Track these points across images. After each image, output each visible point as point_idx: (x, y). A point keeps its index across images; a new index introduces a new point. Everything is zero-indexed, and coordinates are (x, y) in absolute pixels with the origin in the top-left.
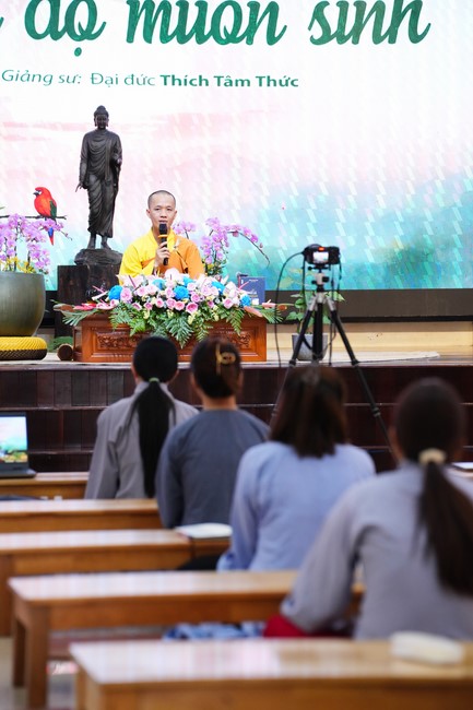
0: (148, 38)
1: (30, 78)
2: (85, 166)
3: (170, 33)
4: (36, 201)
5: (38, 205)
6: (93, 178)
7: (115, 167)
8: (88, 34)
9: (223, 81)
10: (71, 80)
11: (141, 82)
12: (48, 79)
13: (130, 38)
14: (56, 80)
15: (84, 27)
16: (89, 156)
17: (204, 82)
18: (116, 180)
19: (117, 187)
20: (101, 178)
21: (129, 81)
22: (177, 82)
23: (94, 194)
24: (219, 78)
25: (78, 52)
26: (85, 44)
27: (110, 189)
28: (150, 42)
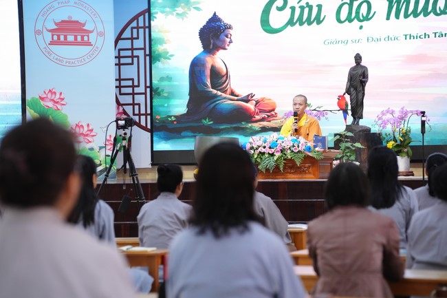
0: (397, 16)
1: (337, 42)
2: (349, 84)
3: (409, 13)
4: (338, 103)
5: (339, 104)
6: (352, 89)
7: (363, 84)
8: (367, 18)
9: (437, 35)
10: (357, 41)
11: (393, 39)
12: (346, 42)
13: (388, 18)
14: (350, 42)
15: (365, 15)
16: (351, 78)
17: (427, 36)
18: (364, 90)
19: (364, 94)
20: (356, 89)
21: (386, 39)
22: (412, 37)
23: (353, 97)
24: (435, 33)
25: (361, 27)
26: (364, 24)
27: (360, 94)
28: (398, 19)
